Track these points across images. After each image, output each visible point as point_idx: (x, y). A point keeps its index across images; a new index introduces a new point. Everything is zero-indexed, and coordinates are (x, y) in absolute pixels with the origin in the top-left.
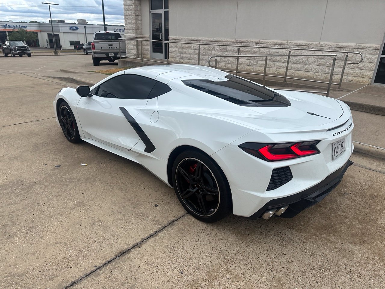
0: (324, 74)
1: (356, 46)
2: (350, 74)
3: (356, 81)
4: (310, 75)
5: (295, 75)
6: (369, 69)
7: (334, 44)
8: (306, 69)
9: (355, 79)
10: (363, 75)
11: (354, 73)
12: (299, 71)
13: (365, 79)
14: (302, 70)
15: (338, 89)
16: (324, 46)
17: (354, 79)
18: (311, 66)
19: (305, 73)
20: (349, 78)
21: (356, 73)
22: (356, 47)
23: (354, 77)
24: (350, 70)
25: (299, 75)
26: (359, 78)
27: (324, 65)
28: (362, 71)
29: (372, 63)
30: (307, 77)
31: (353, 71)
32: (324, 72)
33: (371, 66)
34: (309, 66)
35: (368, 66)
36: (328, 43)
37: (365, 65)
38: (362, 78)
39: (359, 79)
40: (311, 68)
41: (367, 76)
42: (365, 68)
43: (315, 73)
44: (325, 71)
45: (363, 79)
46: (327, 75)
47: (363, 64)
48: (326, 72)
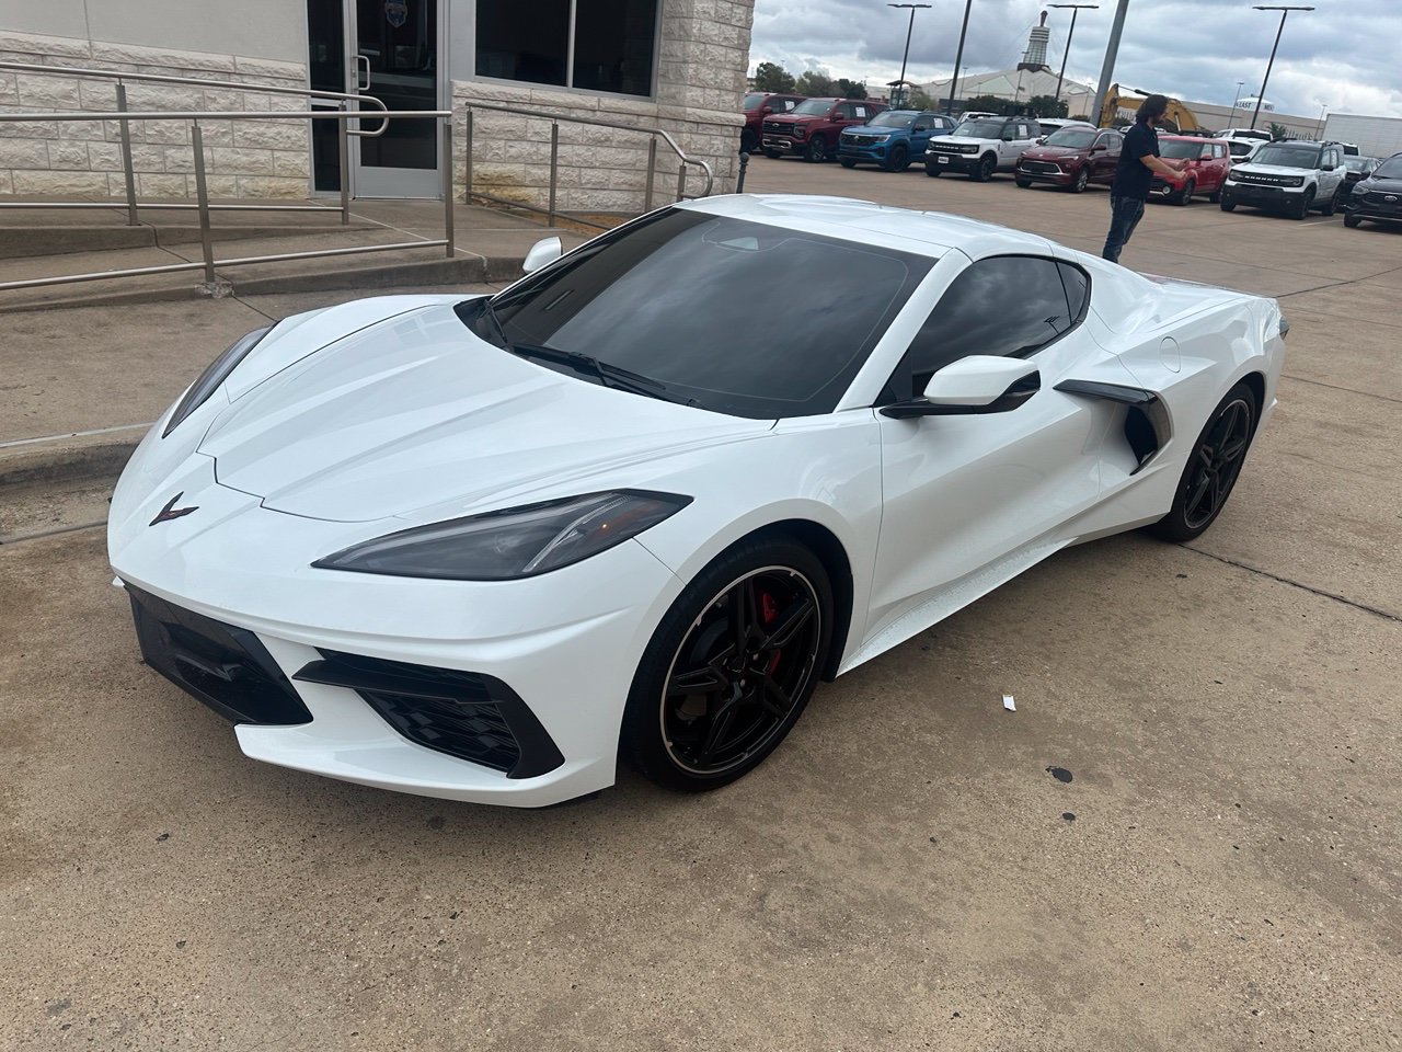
0: (148, 175)
1: (234, 64)
2: (243, 168)
3: (270, 191)
4: (89, 185)
5: (14, 190)
6: (295, 147)
7: (154, 51)
8: (64, 160)
9: (263, 183)
10: (283, 167)
11: (254, 163)
12: (33, 173)
13: (294, 182)
14: (44, 163)
15: (343, 224)
16: (114, 58)
17: (261, 184)
18: (84, 144)
19: (61, 176)
20: (243, 182)
21: (263, 164)
22: (235, 68)
23: (257, 179)
24: (238, 153)
25: (39, 189)
26: (272, 179)
27: (138, 139)
28: (277, 154)
29: (296, 128)
30: (77, 194)
31: (247, 155)
32: (146, 169)
33: (296, 136)
34: (73, 145)
35: (288, 137)
36: (132, 49)
37: (279, 133)
38: (281, 180)
39: (275, 183)
40: (85, 155)
41: (296, 172)
42: (282, 145)
43: (111, 175)
44: (149, 165)
45: (288, 182)
46: (163, 180)
47: (271, 130)
48: (153, 169)
